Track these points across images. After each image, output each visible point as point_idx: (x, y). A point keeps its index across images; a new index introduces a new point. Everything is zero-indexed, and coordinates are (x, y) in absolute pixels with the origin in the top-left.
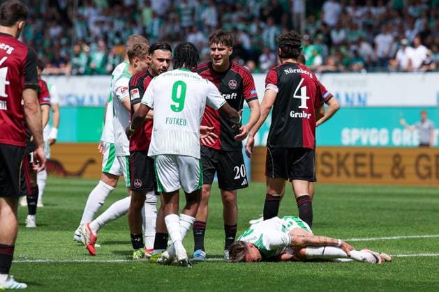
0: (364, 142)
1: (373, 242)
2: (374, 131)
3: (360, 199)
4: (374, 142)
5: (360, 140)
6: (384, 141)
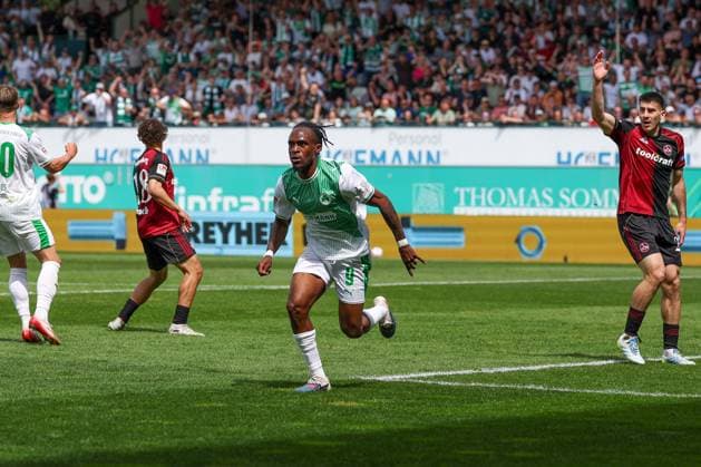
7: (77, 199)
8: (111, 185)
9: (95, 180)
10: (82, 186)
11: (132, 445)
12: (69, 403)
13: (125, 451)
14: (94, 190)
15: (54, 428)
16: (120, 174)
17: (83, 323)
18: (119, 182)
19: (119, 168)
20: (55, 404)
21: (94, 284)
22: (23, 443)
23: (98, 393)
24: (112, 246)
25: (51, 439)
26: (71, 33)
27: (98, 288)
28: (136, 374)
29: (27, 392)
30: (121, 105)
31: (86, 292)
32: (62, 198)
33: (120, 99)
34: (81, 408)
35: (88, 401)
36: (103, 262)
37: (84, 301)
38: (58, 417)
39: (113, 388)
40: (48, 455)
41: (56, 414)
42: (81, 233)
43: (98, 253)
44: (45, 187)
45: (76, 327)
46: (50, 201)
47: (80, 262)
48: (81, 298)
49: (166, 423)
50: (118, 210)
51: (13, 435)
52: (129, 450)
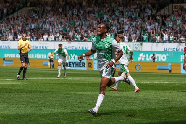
0: (10, 57)
1: (12, 80)
2: (12, 54)
3: (9, 70)
4: (12, 57)
5: (9, 56)
6: (14, 57)
7: (160, 60)
8: (168, 57)
9: (164, 55)
10: (161, 57)
11: (174, 120)
12: (159, 109)
13: (172, 121)
14: (164, 58)
15: (155, 115)
16: (170, 54)
17: (161, 90)
18: (170, 56)
19: (170, 53)
20: (155, 109)
21: (164, 81)
22: (148, 119)
23: (165, 107)
24: (168, 71)
25: (155, 118)
26: (158, 20)
27: (165, 81)
28: (175, 102)
29: (148, 106)
30: (171, 38)
31: (162, 82)
32: (156, 60)
33: (171, 36)
34: (161, 110)
35: (163, 109)
36: (166, 75)
37: (162, 85)
38: (156, 113)
39: (169, 106)
40: (154, 122)
41: (155, 112)
42: (160, 68)
43: (164, 73)
44: (152, 57)
45: (160, 91)
46: (153, 61)
47: (160, 75)
48: (161, 84)
49: (182, 115)
50: (169, 63)
51: (145, 117)
52: (173, 121)
